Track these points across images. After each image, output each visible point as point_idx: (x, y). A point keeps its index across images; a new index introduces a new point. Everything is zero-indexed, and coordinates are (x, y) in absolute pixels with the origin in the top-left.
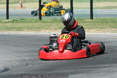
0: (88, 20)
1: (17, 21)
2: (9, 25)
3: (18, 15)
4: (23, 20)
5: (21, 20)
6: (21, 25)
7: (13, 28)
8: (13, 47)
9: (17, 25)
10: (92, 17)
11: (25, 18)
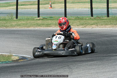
0: (105, 18)
1: (46, 18)
2: (40, 22)
3: (47, 14)
4: (51, 18)
5: (50, 18)
6: (50, 22)
7: (43, 25)
8: (42, 40)
9: (46, 22)
10: (108, 16)
11: (53, 16)
